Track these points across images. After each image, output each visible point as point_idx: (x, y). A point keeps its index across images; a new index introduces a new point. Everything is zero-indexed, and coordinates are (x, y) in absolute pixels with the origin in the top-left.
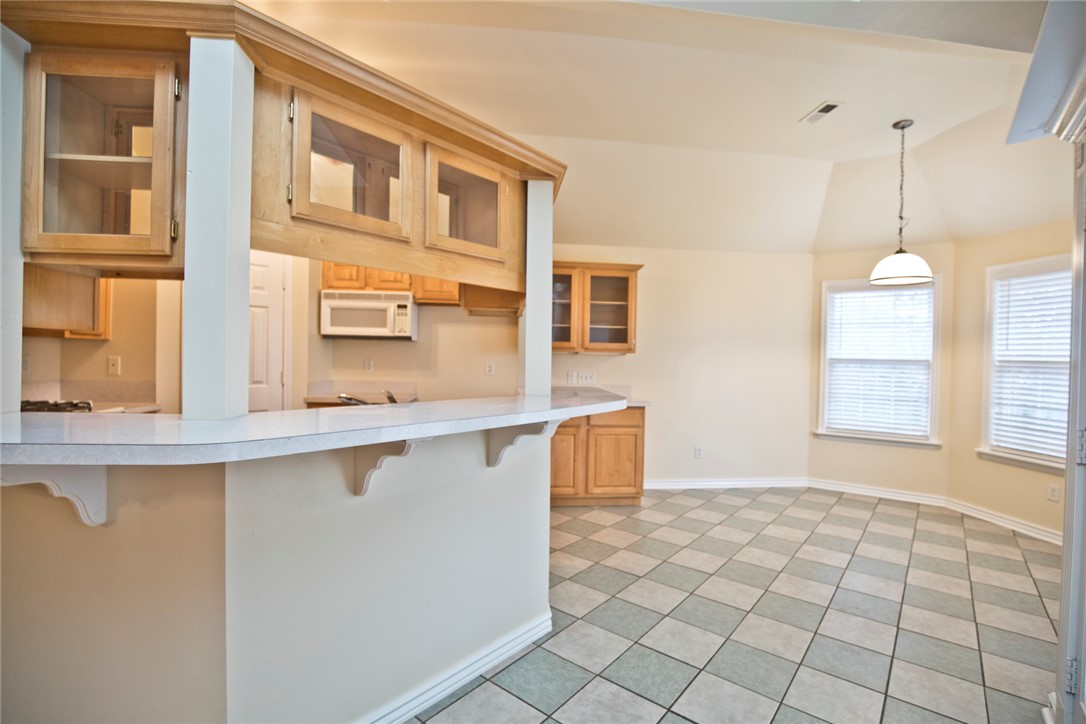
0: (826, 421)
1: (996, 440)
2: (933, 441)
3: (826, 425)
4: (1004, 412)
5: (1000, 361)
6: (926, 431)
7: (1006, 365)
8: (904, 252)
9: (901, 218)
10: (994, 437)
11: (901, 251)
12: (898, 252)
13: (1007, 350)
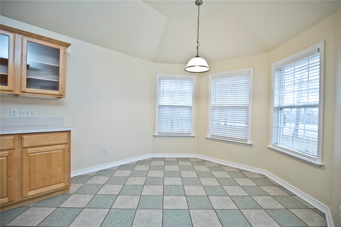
0: (158, 130)
1: (212, 133)
2: (192, 135)
3: (158, 132)
4: (214, 123)
5: (212, 106)
6: (190, 131)
7: (214, 108)
8: (199, 57)
9: (198, 42)
10: (211, 132)
11: (197, 56)
12: (196, 57)
13: (215, 102)
